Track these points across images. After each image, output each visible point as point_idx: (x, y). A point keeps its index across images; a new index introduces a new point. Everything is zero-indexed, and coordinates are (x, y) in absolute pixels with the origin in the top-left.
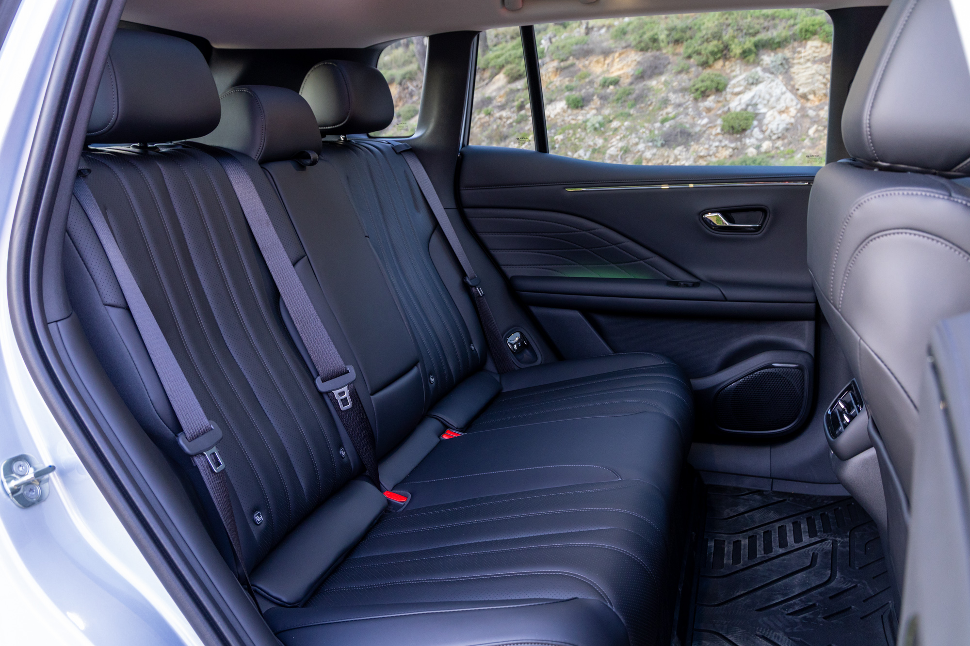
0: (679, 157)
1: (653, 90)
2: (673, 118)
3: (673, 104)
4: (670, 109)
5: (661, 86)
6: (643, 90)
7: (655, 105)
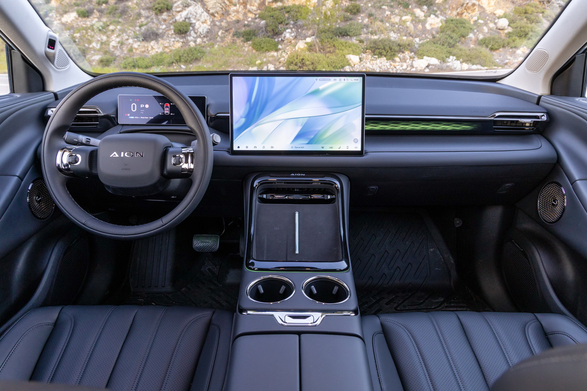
0: (154, 47)
1: (131, 8)
2: (146, 25)
3: (144, 16)
4: (143, 19)
5: (135, 6)
6: (124, 8)
7: (133, 17)
